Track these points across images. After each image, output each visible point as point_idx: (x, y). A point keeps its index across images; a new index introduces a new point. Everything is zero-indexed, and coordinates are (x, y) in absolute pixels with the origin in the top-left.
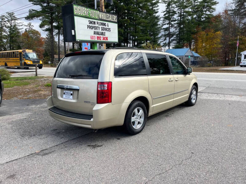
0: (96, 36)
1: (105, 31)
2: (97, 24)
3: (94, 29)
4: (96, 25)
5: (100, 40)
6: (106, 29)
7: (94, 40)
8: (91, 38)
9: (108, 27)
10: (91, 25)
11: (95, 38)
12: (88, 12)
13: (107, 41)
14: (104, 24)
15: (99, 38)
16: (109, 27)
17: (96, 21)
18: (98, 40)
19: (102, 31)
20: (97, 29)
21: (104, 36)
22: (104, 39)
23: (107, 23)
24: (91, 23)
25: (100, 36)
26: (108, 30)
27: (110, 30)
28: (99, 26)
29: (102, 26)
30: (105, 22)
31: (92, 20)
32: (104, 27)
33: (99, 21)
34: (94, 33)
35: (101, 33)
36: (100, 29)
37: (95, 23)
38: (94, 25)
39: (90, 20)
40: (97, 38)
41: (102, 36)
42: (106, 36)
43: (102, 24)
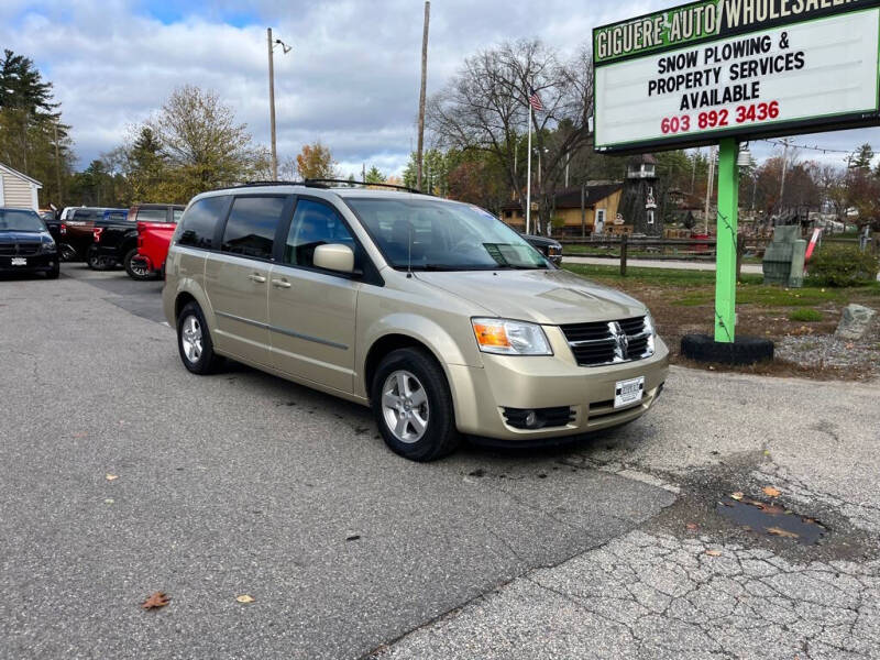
0: (694, 114)
1: (760, 77)
2: (707, 57)
3: (682, 87)
4: (701, 66)
5: (717, 127)
6: (770, 66)
7: (680, 132)
8: (663, 126)
9: (784, 52)
10: (666, 76)
11: (687, 123)
12: (657, 30)
13: (769, 120)
14: (758, 46)
15: (715, 119)
16: (793, 48)
17: (701, 49)
18: (709, 128)
19: (740, 82)
20: (703, 81)
21: (747, 104)
22: (744, 117)
23: (774, 34)
24: (672, 65)
25: (717, 109)
26: (781, 63)
27: (796, 61)
28: (717, 66)
29: (739, 60)
30: (762, 34)
31: (677, 53)
32: (756, 57)
33: (720, 44)
34: (684, 105)
35: (727, 90)
36: (725, 75)
37: (692, 60)
38: (684, 72)
39: (665, 55)
40: (702, 119)
41: (731, 107)
42: (765, 96)
43: (738, 49)
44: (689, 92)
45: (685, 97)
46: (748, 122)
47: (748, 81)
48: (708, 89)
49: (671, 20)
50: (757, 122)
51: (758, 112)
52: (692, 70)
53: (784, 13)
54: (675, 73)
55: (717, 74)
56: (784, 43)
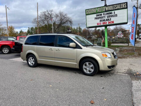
0: (102, 22)
1: (111, 18)
4: (102, 16)
5: (105, 24)
6: (112, 16)
7: (100, 25)
8: (97, 24)
10: (97, 17)
13: (113, 23)
14: (110, 13)
17: (102, 13)
19: (108, 18)
21: (109, 21)
22: (109, 23)
23: (113, 12)
24: (98, 15)
25: (105, 22)
26: (114, 16)
27: (116, 15)
28: (105, 16)
29: (108, 15)
30: (111, 12)
31: (99, 14)
32: (110, 15)
33: (105, 13)
34: (100, 21)
35: (106, 19)
36: (106, 17)
37: (101, 15)
38: (100, 16)
39: (97, 14)
40: (103, 23)
41: (107, 22)
42: (112, 20)
43: (108, 14)
44: (101, 19)
45: (100, 20)
46: (110, 24)
47: (110, 18)
48: (104, 19)
49: (98, 9)
50: (111, 24)
51: (111, 22)
52: (101, 16)
53: (114, 9)
54: (99, 17)
55: (105, 17)
56: (114, 13)
